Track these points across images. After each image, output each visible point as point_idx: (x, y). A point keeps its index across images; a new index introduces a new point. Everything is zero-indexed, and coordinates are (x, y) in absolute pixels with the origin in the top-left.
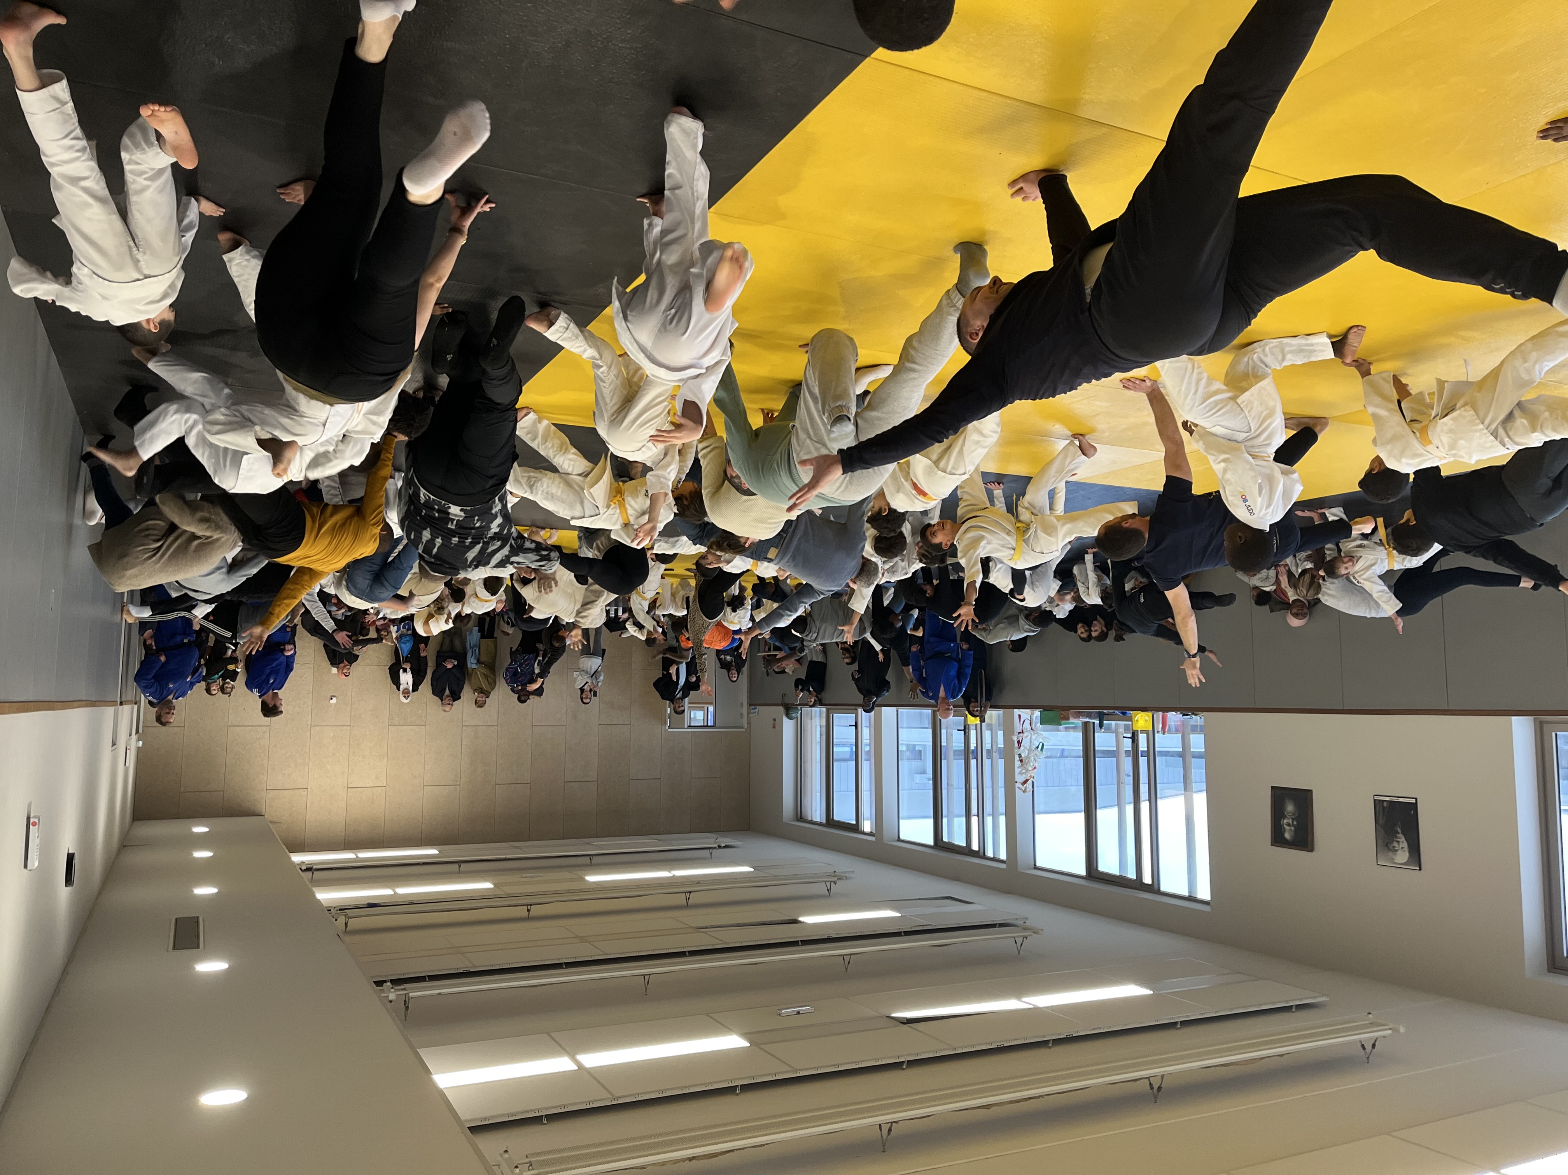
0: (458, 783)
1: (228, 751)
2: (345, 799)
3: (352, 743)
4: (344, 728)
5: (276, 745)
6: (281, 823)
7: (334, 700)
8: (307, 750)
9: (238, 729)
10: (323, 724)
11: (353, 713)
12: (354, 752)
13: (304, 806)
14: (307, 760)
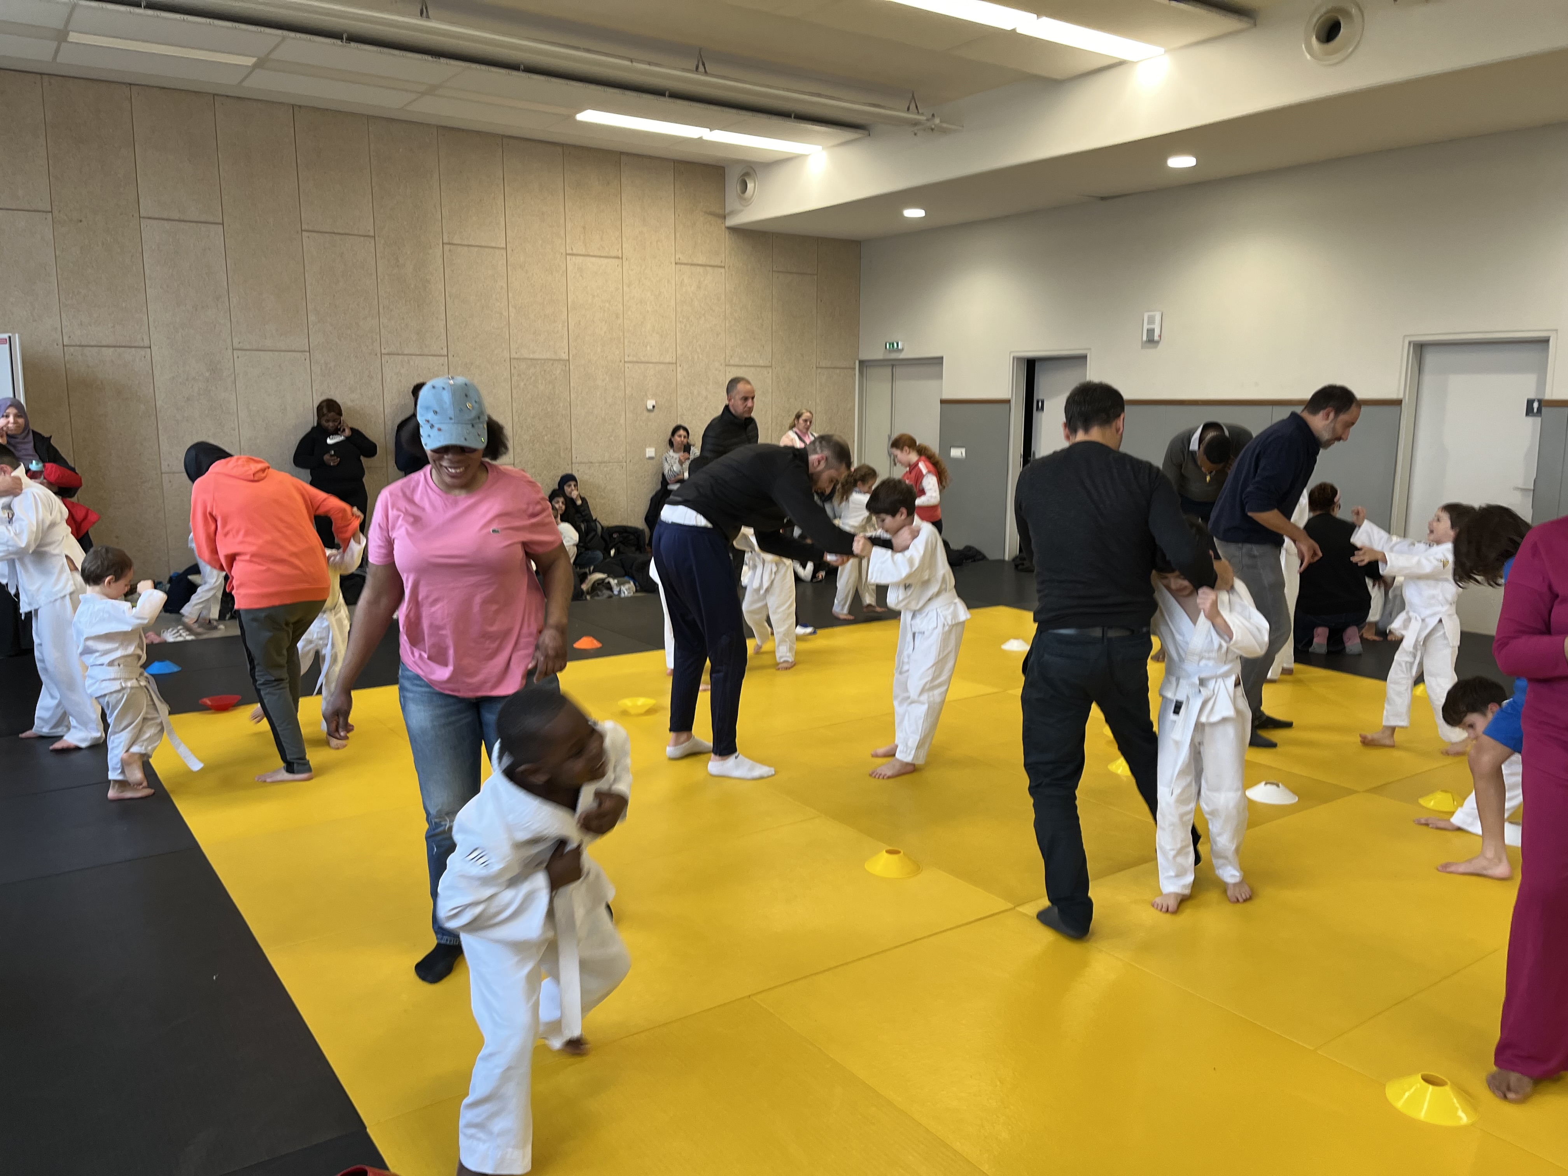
0: (447, 247)
1: (770, 329)
2: (624, 239)
3: (621, 334)
4: (631, 359)
5: (718, 335)
6: (706, 212)
7: (650, 404)
8: (678, 325)
9: (761, 363)
10: (662, 366)
11: (622, 383)
12: (617, 317)
13: (678, 235)
14: (679, 309)
